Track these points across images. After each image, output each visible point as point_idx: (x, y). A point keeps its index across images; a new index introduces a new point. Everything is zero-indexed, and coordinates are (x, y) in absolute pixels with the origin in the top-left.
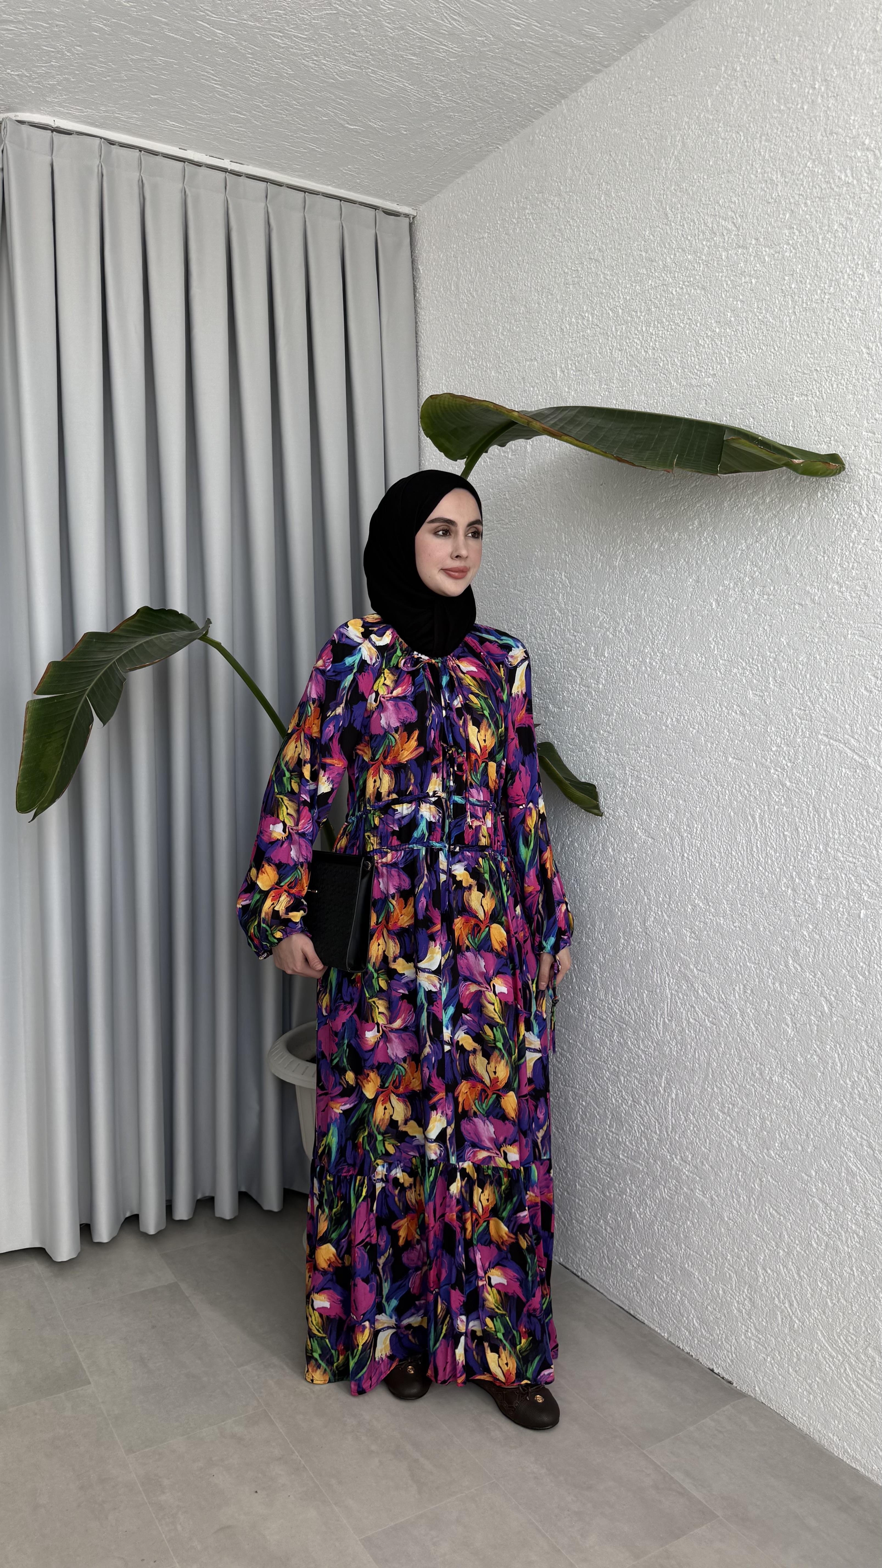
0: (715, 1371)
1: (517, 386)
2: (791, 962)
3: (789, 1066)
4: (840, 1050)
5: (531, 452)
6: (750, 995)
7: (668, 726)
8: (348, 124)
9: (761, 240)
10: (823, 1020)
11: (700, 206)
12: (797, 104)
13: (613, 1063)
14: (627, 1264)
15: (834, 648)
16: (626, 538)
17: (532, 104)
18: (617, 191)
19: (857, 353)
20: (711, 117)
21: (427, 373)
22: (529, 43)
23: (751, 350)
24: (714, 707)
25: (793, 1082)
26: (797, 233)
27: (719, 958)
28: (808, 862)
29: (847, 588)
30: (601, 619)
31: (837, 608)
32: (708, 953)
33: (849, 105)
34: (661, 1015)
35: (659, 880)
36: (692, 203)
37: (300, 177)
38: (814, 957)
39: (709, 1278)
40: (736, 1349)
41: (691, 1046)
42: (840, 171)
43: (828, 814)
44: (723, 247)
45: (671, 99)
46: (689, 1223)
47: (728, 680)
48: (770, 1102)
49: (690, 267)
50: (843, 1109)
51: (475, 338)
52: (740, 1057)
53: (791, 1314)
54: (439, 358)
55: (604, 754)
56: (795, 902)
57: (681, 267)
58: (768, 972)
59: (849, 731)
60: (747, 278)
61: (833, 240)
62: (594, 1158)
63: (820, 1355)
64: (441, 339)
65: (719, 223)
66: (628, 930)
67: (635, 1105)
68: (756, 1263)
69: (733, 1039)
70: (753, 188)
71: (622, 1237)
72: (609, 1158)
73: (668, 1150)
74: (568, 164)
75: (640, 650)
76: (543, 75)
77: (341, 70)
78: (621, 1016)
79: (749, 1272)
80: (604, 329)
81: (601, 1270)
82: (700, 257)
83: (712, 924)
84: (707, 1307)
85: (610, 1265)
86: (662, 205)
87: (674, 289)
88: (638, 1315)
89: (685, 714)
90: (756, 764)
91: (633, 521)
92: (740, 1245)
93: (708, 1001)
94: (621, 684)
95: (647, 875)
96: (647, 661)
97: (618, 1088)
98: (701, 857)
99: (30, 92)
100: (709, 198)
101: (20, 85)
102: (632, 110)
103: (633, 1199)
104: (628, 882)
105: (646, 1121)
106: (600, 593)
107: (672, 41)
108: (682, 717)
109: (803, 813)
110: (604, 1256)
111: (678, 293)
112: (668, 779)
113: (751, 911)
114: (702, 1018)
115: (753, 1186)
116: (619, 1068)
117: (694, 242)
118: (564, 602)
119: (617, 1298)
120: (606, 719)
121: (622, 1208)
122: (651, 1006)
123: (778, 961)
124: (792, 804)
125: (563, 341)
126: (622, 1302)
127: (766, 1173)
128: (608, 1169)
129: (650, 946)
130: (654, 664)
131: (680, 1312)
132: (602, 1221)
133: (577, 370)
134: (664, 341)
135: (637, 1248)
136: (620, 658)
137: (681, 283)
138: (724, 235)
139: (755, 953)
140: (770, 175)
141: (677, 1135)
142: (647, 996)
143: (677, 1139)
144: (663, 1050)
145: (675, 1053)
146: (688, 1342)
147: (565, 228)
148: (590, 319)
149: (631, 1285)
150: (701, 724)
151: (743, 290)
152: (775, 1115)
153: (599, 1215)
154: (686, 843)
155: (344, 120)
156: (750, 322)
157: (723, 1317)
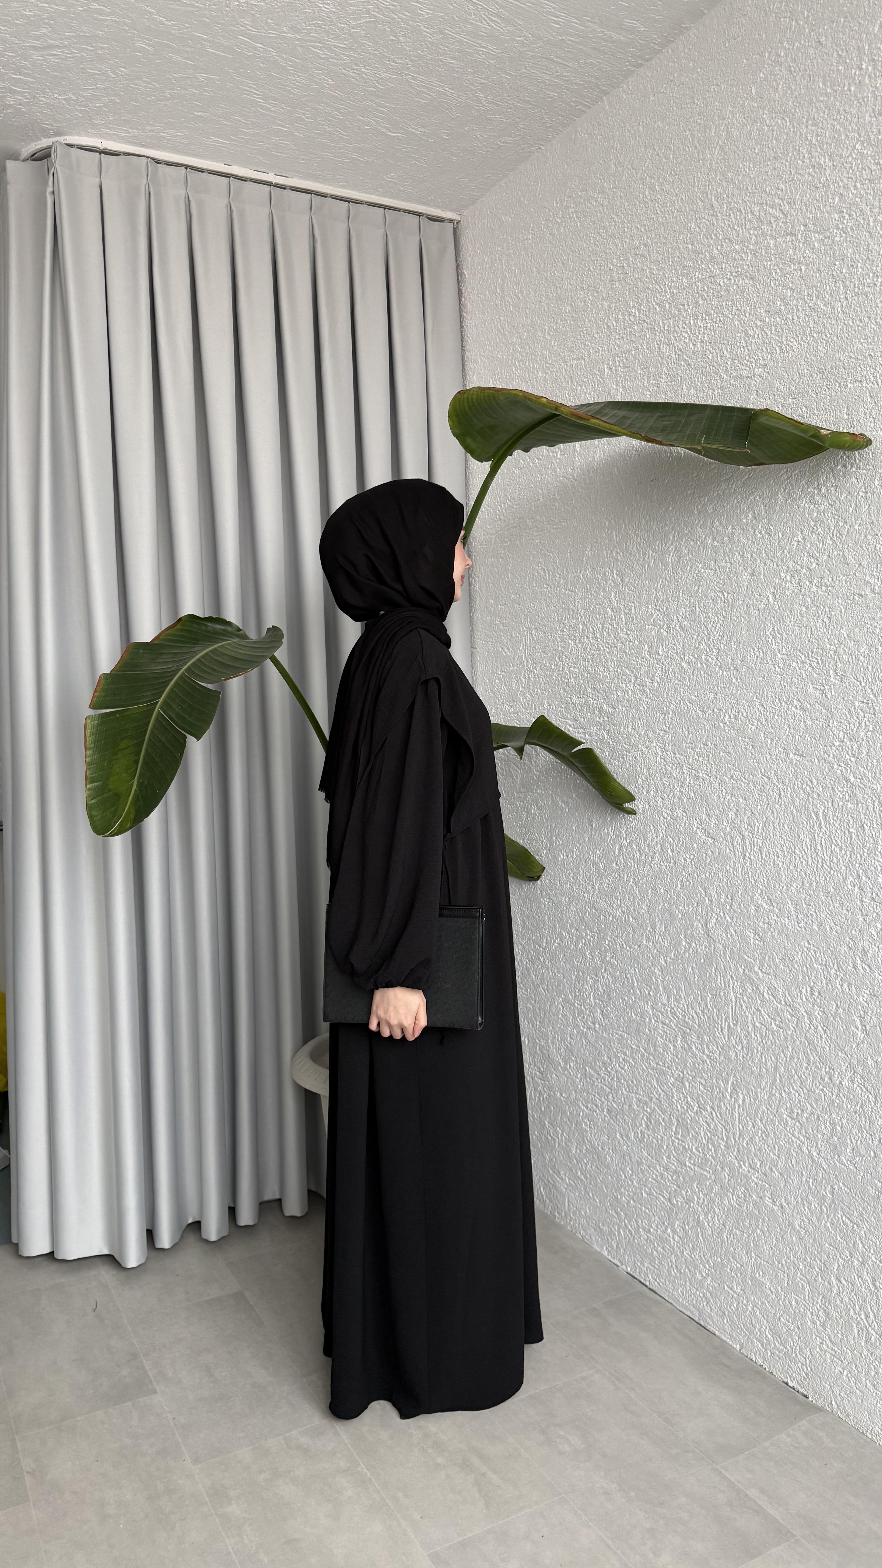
0: (790, 1384)
1: (564, 385)
2: (859, 962)
3: (859, 1070)
5: (580, 452)
6: (818, 997)
7: (726, 723)
8: (390, 131)
9: (810, 225)
11: (746, 194)
12: (844, 86)
13: (677, 1068)
14: (696, 1274)
16: (679, 534)
17: (573, 102)
18: (661, 185)
20: (756, 105)
21: (474, 377)
22: (569, 40)
23: (802, 338)
24: (773, 702)
25: (864, 1087)
26: (847, 217)
27: (785, 960)
28: (874, 859)
30: (654, 616)
32: (773, 955)
34: (726, 1020)
35: (720, 881)
36: (738, 192)
37: (344, 187)
39: (781, 1288)
40: (810, 1362)
41: (758, 1051)
44: (771, 235)
45: (714, 89)
46: (759, 1231)
47: (787, 675)
48: (840, 1107)
49: (738, 257)
51: (522, 340)
52: (809, 1061)
53: (868, 1326)
54: (486, 362)
55: (660, 753)
56: (862, 901)
57: (728, 257)
58: (836, 973)
60: (797, 266)
62: (660, 1166)
64: (487, 343)
65: (766, 210)
66: (689, 932)
67: (701, 1112)
68: (830, 1273)
69: (800, 1043)
70: (800, 174)
71: (691, 1245)
72: (675, 1166)
73: (735, 1156)
74: (611, 160)
75: (695, 647)
76: (584, 73)
77: (382, 78)
78: (684, 1020)
79: (823, 1282)
80: (651, 325)
81: (669, 1280)
82: (747, 247)
83: (776, 925)
84: (780, 1318)
85: (678, 1274)
86: (707, 196)
87: (722, 280)
88: (709, 1326)
89: (743, 711)
90: (818, 759)
91: (686, 516)
92: (812, 1255)
93: (774, 1004)
94: (677, 682)
95: (707, 875)
96: (703, 657)
97: (683, 1094)
98: (764, 857)
99: (78, 115)
100: (755, 187)
101: (67, 108)
102: (674, 102)
103: (701, 1207)
104: (688, 883)
105: (712, 1127)
106: (653, 591)
107: (714, 30)
108: (740, 714)
109: (868, 809)
110: (672, 1266)
111: (726, 284)
112: (728, 778)
113: (817, 911)
114: (768, 1022)
115: (824, 1193)
116: (683, 1074)
117: (741, 232)
118: (617, 601)
119: (686, 1308)
120: (662, 717)
121: (690, 1216)
122: (715, 1010)
123: (846, 962)
124: (857, 800)
125: (610, 338)
126: (692, 1312)
127: (837, 1180)
128: (675, 1177)
129: (712, 949)
130: (710, 660)
131: (752, 1323)
132: (669, 1230)
133: (625, 367)
134: (713, 333)
135: (706, 1257)
136: (675, 655)
137: (729, 274)
138: (771, 223)
139: (822, 954)
140: (817, 159)
141: (745, 1142)
142: (710, 1000)
143: (745, 1145)
144: (728, 1055)
145: (741, 1058)
146: (760, 1355)
147: (610, 225)
148: (637, 315)
149: (701, 1295)
150: (760, 720)
151: (792, 278)
152: (846, 1120)
153: (666, 1223)
154: (748, 843)
155: (386, 128)
156: (800, 310)
157: (796, 1329)
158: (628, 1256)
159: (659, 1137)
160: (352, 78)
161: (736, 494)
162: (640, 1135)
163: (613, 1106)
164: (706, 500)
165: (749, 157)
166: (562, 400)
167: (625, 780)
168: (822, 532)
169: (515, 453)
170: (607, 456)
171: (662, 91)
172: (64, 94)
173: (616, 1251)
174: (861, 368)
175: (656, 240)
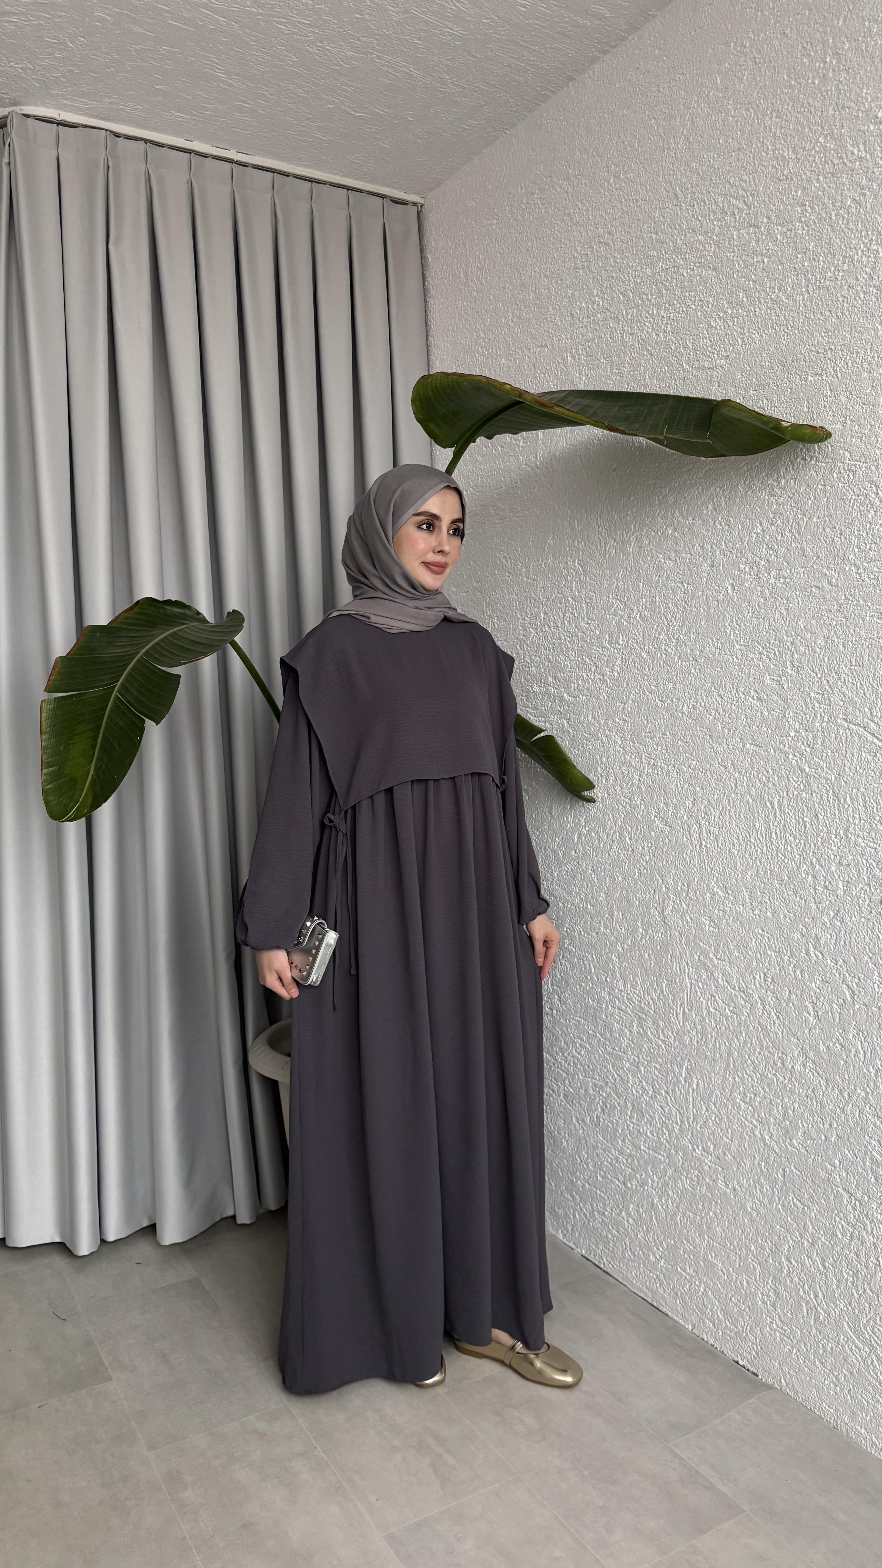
0: (741, 1362)
1: (527, 372)
2: (812, 949)
3: (811, 1055)
4: (863, 1038)
5: (543, 440)
6: (771, 983)
7: (684, 713)
8: (354, 111)
9: (773, 218)
10: (845, 1008)
11: (710, 185)
12: (808, 79)
13: (632, 1053)
14: (649, 1256)
15: (852, 631)
16: (640, 524)
17: (539, 87)
18: (626, 173)
19: (872, 331)
21: (438, 362)
22: (535, 24)
23: (763, 330)
24: (731, 693)
25: (816, 1071)
26: (809, 210)
27: (739, 946)
28: (828, 848)
29: (864, 570)
30: (615, 606)
31: (855, 590)
32: (727, 942)
33: (861, 78)
34: (681, 1005)
35: (677, 869)
36: (703, 182)
37: (306, 166)
38: (835, 944)
39: (733, 1269)
40: (760, 1341)
41: (712, 1036)
42: (853, 146)
43: (848, 800)
44: (734, 227)
45: (679, 78)
46: (711, 1214)
47: (744, 666)
48: (792, 1092)
49: (701, 247)
50: (866, 1098)
51: (485, 326)
52: (762, 1046)
53: (817, 1305)
54: (449, 346)
55: (619, 742)
56: (815, 889)
57: (692, 248)
58: (789, 960)
59: (869, 715)
60: (760, 258)
61: (845, 215)
62: (615, 1149)
63: (847, 1347)
64: (450, 328)
65: (729, 202)
66: (646, 919)
67: (655, 1096)
68: (780, 1254)
69: (754, 1028)
70: (764, 166)
71: (645, 1228)
72: (630, 1150)
73: (689, 1140)
74: (576, 147)
75: (655, 637)
76: (550, 57)
77: (347, 57)
78: (640, 1006)
79: (774, 1263)
80: (615, 313)
81: (623, 1262)
82: (711, 237)
83: (731, 913)
84: (731, 1299)
85: (632, 1257)
86: (671, 186)
87: (685, 271)
88: (662, 1307)
89: (701, 701)
90: (774, 750)
91: (647, 506)
92: (763, 1236)
93: (728, 990)
94: (637, 671)
95: (664, 863)
96: (663, 647)
97: (639, 1078)
98: (720, 845)
99: (34, 85)
100: (719, 177)
101: (24, 78)
102: (639, 91)
103: (655, 1190)
104: (645, 871)
105: (667, 1111)
106: (614, 580)
107: (680, 18)
108: (699, 704)
109: (822, 798)
110: (626, 1248)
111: (689, 274)
112: (685, 767)
113: (771, 899)
114: (722, 1008)
115: (776, 1176)
116: (639, 1058)
117: (705, 222)
118: (578, 590)
119: (640, 1290)
120: (621, 707)
121: (644, 1199)
122: (670, 996)
123: (799, 949)
124: (811, 790)
125: (574, 326)
126: (646, 1294)
127: (789, 1163)
128: (629, 1160)
129: (669, 935)
130: (669, 650)
131: (704, 1304)
132: (624, 1213)
133: (588, 355)
134: (675, 323)
135: (660, 1239)
136: (635, 645)
137: (692, 264)
138: (735, 215)
139: (775, 941)
140: (781, 152)
141: (699, 1126)
142: (666, 986)
143: (699, 1129)
144: (683, 1040)
145: (695, 1043)
146: (712, 1334)
147: (574, 212)
148: (601, 304)
149: (655, 1277)
150: (717, 711)
151: (755, 269)
152: (797, 1104)
153: (620, 1207)
154: (704, 831)
155: (350, 107)
156: (762, 302)
157: (747, 1309)
158: (583, 1239)
159: (614, 1121)
160: (317, 55)
161: (696, 485)
162: (595, 1119)
163: (569, 1091)
164: (667, 491)
165: (714, 147)
166: (525, 387)
167: (585, 769)
168: (781, 525)
169: (478, 440)
170: (570, 445)
171: (628, 78)
172: (20, 63)
173: (572, 1235)
174: (822, 362)
175: (620, 229)
